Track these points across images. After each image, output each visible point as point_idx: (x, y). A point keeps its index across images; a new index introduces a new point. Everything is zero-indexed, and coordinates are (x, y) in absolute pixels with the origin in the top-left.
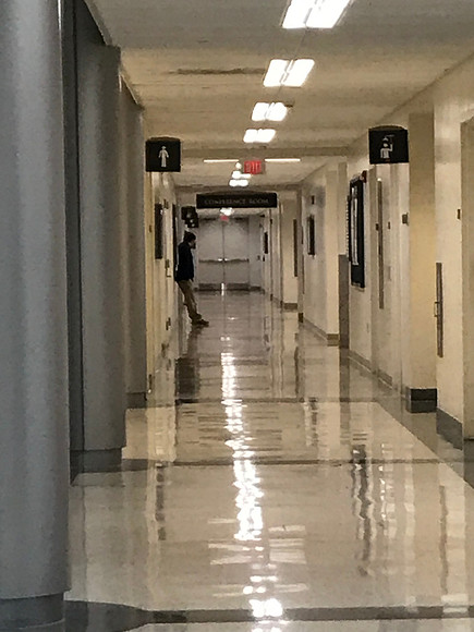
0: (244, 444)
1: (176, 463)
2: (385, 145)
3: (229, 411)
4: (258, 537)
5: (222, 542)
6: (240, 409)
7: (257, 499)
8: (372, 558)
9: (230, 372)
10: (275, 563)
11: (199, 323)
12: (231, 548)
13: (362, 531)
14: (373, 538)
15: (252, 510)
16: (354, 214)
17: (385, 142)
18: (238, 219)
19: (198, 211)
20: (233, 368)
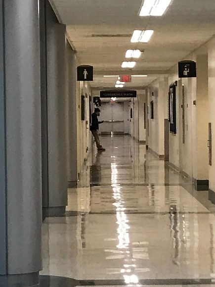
0: (121, 204)
1: (90, 213)
2: (186, 69)
3: (114, 189)
4: (128, 247)
5: (111, 249)
6: (119, 188)
7: (127, 230)
8: (179, 256)
9: (115, 172)
10: (135, 258)
11: (101, 150)
12: (114, 251)
13: (175, 244)
14: (180, 247)
15: (124, 234)
16: (172, 100)
17: (186, 68)
18: (119, 102)
19: (101, 99)
20: (116, 170)
